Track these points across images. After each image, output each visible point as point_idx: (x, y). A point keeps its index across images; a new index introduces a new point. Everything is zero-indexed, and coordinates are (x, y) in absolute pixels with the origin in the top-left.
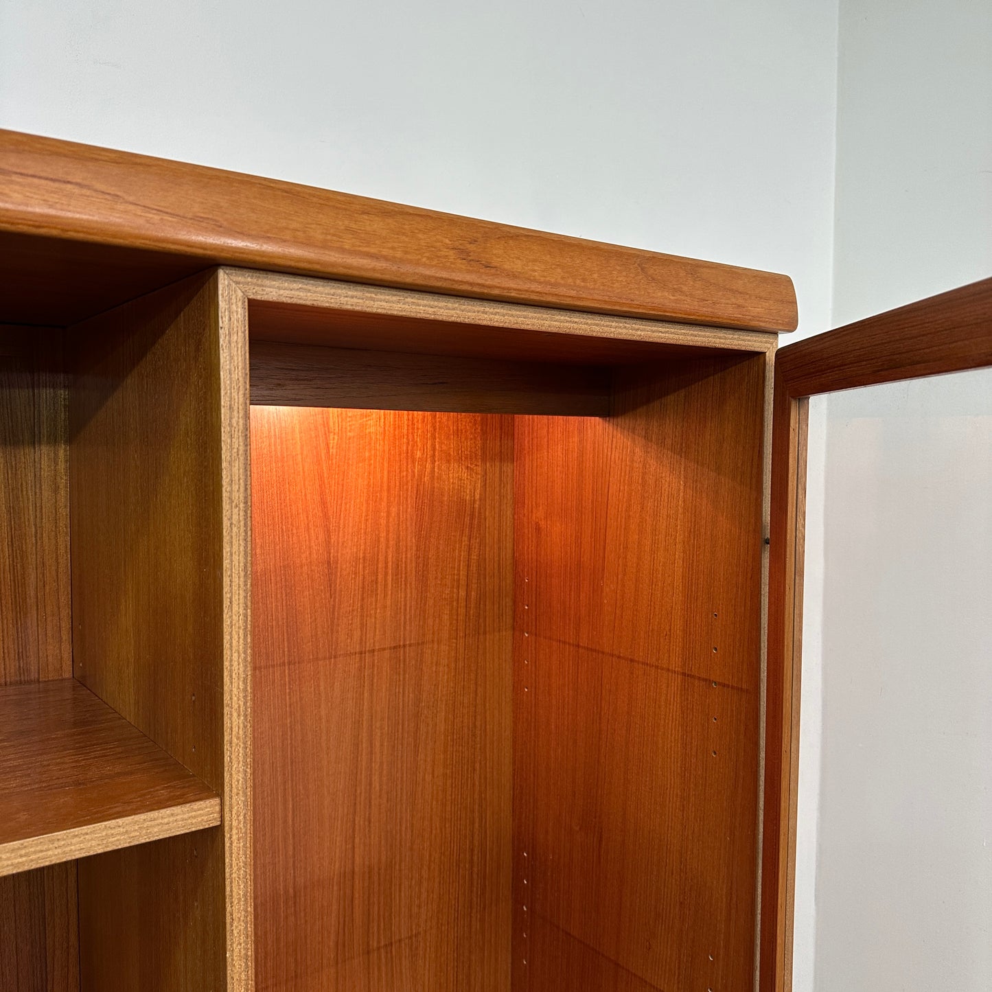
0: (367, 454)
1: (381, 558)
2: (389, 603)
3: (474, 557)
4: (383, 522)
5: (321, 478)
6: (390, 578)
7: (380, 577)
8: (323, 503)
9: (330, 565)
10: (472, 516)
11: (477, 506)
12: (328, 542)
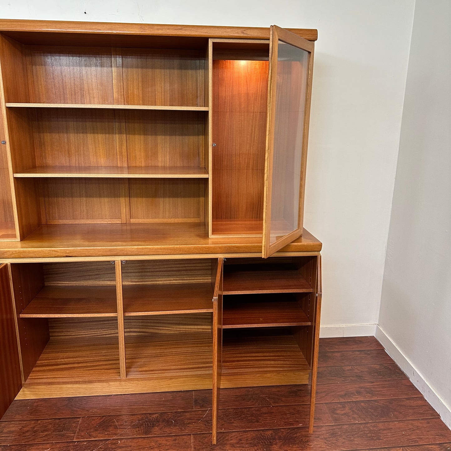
0: (256, 72)
1: (258, 94)
2: (259, 103)
3: (280, 96)
4: (259, 86)
5: (246, 76)
6: (260, 98)
7: (258, 98)
8: (247, 81)
9: (248, 94)
10: (280, 86)
11: (281, 84)
12: (247, 89)
